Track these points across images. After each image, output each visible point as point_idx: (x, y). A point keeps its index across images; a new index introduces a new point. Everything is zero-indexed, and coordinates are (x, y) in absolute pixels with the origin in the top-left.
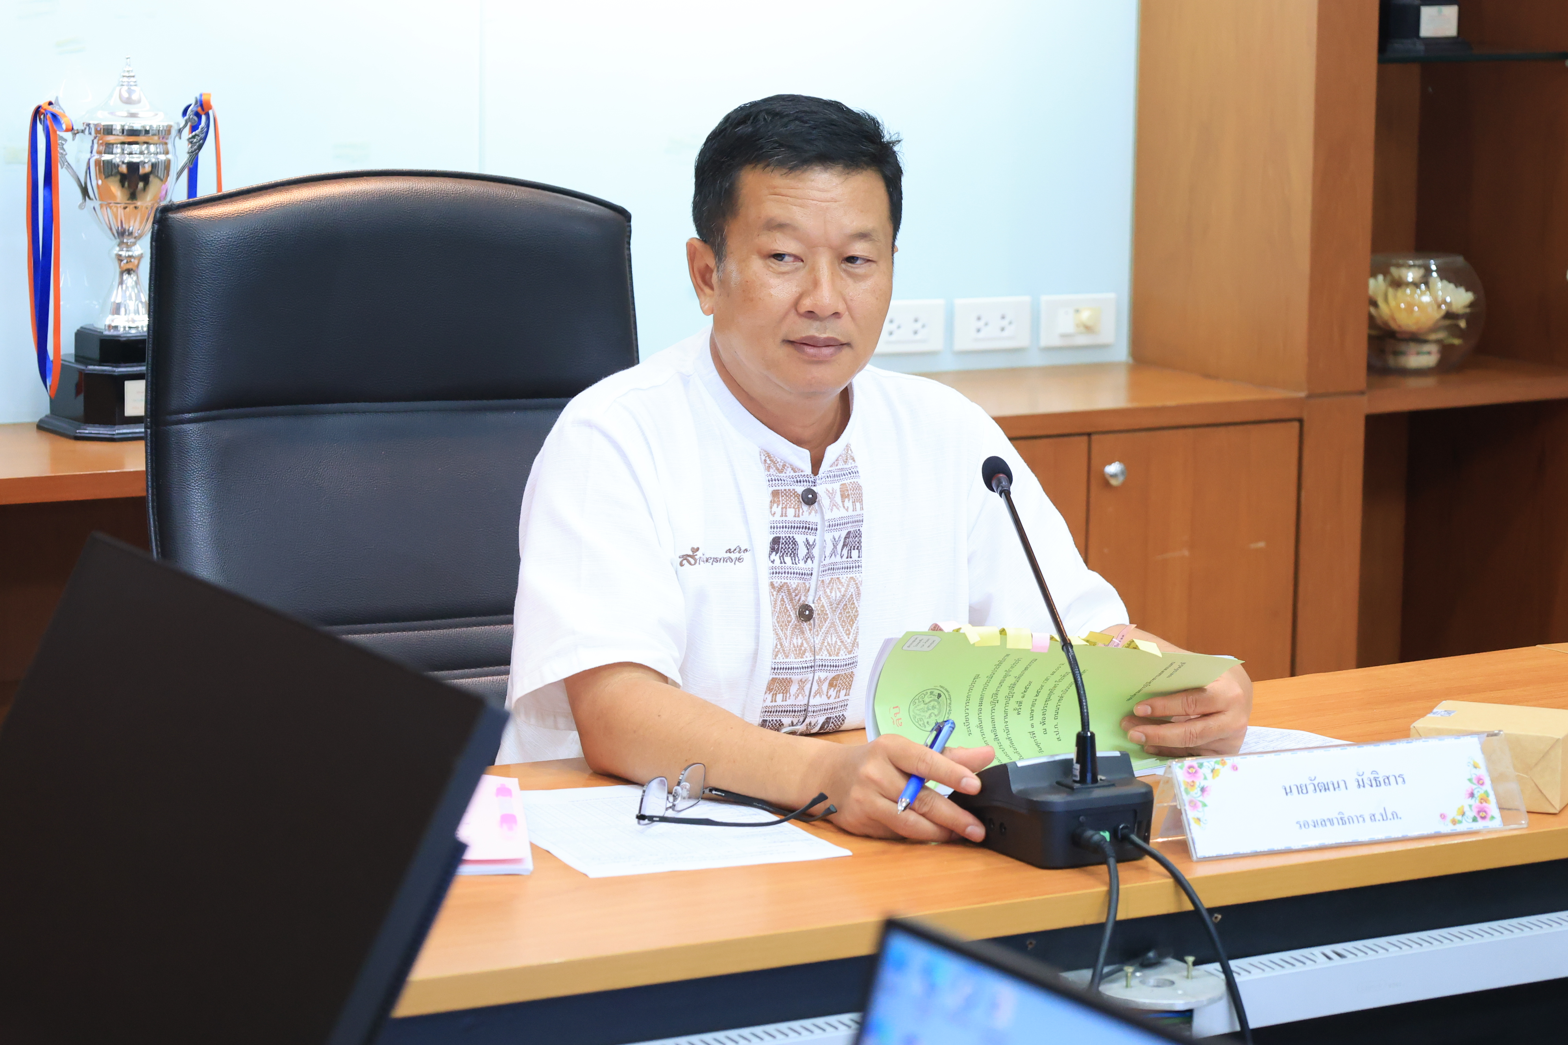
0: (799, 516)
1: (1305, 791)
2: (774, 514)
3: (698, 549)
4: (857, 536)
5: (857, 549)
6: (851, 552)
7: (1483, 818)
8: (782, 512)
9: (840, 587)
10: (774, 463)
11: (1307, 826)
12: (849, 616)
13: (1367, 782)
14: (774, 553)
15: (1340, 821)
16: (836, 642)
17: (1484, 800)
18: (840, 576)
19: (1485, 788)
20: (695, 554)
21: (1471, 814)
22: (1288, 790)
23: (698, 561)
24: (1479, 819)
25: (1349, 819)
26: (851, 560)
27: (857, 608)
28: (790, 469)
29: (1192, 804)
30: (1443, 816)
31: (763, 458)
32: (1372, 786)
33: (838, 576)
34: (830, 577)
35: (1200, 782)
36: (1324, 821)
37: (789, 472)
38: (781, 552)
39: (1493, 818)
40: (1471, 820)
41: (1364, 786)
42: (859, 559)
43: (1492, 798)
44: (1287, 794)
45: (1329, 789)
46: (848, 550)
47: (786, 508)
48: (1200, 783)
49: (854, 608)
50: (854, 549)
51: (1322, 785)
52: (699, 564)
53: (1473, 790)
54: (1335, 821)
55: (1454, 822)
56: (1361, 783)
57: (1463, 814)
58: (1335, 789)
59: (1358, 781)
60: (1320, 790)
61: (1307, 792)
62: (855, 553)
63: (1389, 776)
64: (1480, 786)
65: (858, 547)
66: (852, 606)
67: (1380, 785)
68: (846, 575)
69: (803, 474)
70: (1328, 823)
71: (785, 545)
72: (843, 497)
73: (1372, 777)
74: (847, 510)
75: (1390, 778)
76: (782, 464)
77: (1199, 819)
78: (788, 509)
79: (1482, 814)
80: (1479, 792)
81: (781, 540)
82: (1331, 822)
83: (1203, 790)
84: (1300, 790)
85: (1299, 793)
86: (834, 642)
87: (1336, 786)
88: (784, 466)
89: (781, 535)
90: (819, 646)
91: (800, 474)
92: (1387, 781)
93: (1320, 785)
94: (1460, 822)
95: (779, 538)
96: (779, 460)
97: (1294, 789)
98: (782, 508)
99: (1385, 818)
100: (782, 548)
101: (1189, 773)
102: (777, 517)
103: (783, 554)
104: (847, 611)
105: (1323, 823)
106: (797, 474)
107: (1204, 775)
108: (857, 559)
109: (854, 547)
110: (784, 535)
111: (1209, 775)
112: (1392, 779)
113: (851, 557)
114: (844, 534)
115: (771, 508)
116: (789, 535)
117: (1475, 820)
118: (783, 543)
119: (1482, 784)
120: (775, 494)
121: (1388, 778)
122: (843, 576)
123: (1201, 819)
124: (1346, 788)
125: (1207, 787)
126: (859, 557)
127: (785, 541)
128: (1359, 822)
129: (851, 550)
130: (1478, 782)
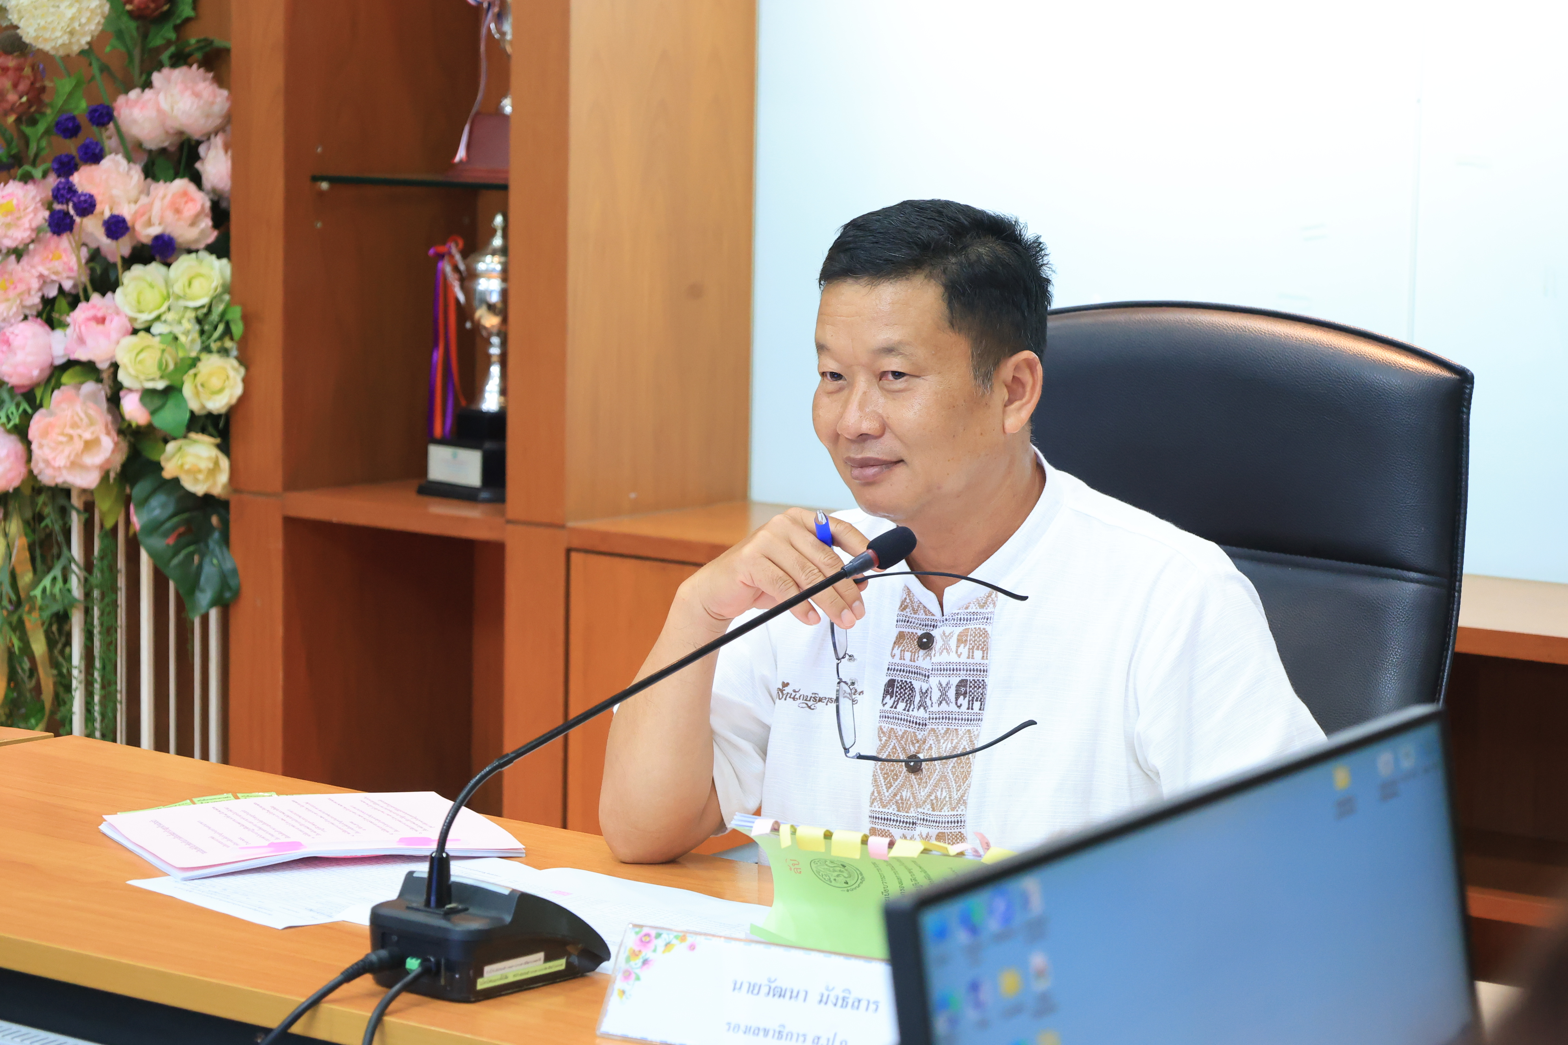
0: (914, 661)
1: (756, 991)
2: (894, 655)
3: (788, 684)
4: (980, 687)
5: (980, 701)
6: (973, 704)
8: (901, 655)
9: (955, 738)
10: (912, 602)
11: (736, 1030)
12: (963, 771)
13: (832, 999)
14: (889, 696)
15: (777, 1035)
16: (945, 797)
18: (959, 727)
20: (784, 689)
22: (738, 986)
23: (784, 696)
25: (787, 1035)
26: (972, 711)
27: (971, 764)
28: (923, 611)
29: (627, 974)
32: (835, 1005)
33: (956, 727)
34: (945, 728)
37: (922, 615)
38: (896, 696)
41: (826, 1003)
42: (981, 712)
44: (734, 989)
45: (784, 996)
46: (969, 701)
47: (904, 650)
48: (646, 954)
49: (968, 763)
50: (977, 701)
51: (779, 990)
52: (785, 699)
54: (771, 1033)
56: (824, 999)
58: (791, 997)
59: (822, 996)
60: (774, 995)
61: (758, 994)
62: (977, 705)
63: (862, 1000)
65: (981, 699)
66: (967, 761)
67: (846, 1006)
68: (965, 728)
69: (933, 617)
70: (761, 1033)
71: (900, 690)
72: (960, 641)
73: (841, 995)
74: (959, 656)
75: (862, 1003)
76: (917, 605)
77: (623, 992)
78: (906, 653)
81: (896, 683)
82: (766, 1032)
83: (645, 962)
84: (751, 988)
85: (748, 992)
86: (943, 797)
87: (795, 994)
88: (918, 607)
89: (896, 678)
90: (924, 799)
91: (930, 617)
92: (856, 1004)
93: (776, 989)
95: (894, 681)
96: (916, 600)
97: (745, 987)
98: (902, 651)
100: (897, 692)
102: (897, 660)
103: (899, 699)
104: (962, 765)
106: (927, 617)
107: (656, 947)
108: (978, 712)
109: (977, 698)
110: (900, 679)
111: (659, 948)
112: (863, 1004)
113: (972, 709)
114: (955, 681)
116: (906, 679)
118: (897, 687)
120: (900, 635)
121: (859, 1001)
123: (629, 992)
124: (804, 1001)
125: (651, 961)
126: (980, 709)
127: (901, 685)
129: (973, 701)
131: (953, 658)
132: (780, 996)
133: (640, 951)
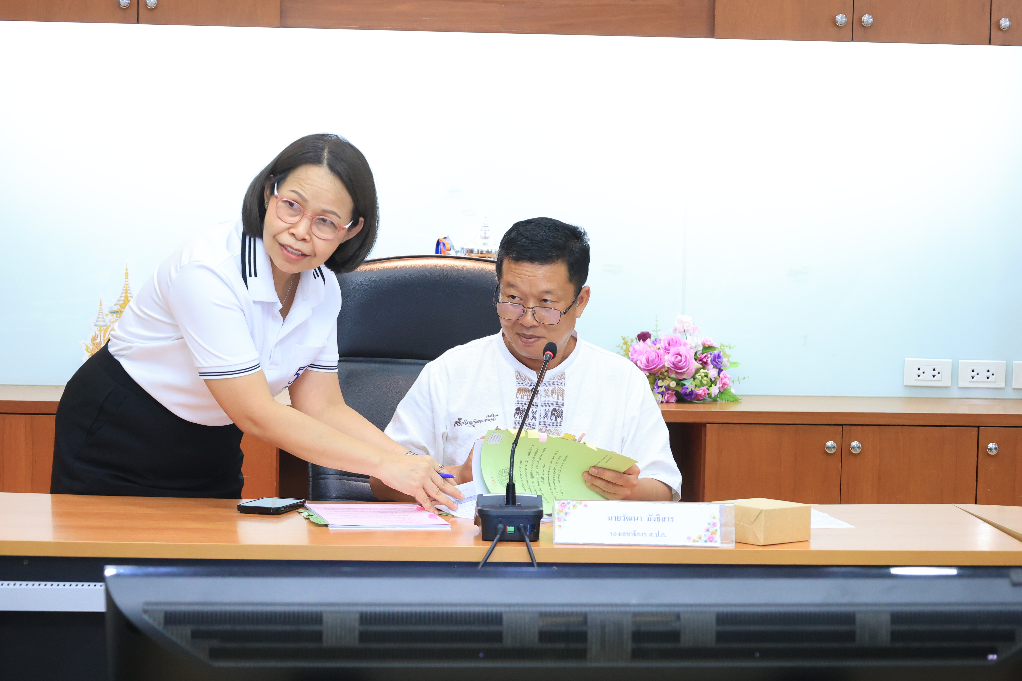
1: (619, 519)
2: (518, 398)
4: (560, 412)
5: (560, 417)
6: (557, 419)
7: (711, 541)
9: (550, 433)
10: (521, 376)
11: (615, 535)
13: (653, 519)
14: (517, 415)
15: (633, 534)
17: (714, 533)
19: (716, 528)
21: (704, 539)
22: (610, 518)
24: (708, 541)
25: (638, 534)
26: (557, 422)
28: (528, 380)
29: (559, 519)
30: (689, 538)
31: (517, 374)
32: (655, 521)
33: (550, 429)
34: (545, 428)
35: (566, 510)
36: (625, 533)
39: (716, 542)
40: (704, 541)
41: (651, 521)
42: (561, 422)
43: (718, 533)
44: (609, 520)
45: (632, 520)
46: (555, 418)
50: (559, 418)
51: (629, 518)
53: (709, 528)
54: (631, 534)
55: (694, 541)
56: (650, 519)
57: (700, 538)
58: (635, 520)
59: (648, 518)
60: (627, 520)
61: (620, 520)
62: (559, 419)
64: (713, 527)
65: (561, 417)
67: (660, 521)
68: (554, 429)
69: (534, 382)
70: (626, 535)
72: (552, 392)
73: (656, 517)
74: (554, 398)
75: (666, 519)
76: (524, 377)
78: (524, 396)
79: (711, 539)
80: (712, 529)
82: (628, 534)
83: (566, 514)
84: (617, 519)
85: (616, 520)
87: (636, 519)
88: (525, 378)
89: (521, 407)
92: (664, 519)
93: (627, 518)
94: (697, 542)
95: (519, 408)
96: (523, 375)
97: (614, 518)
98: (522, 395)
99: (657, 535)
100: (521, 413)
101: (561, 506)
102: (519, 400)
103: (522, 415)
105: (624, 534)
106: (531, 382)
108: (560, 422)
109: (559, 417)
111: (571, 507)
112: (667, 519)
113: (557, 421)
114: (551, 409)
115: (517, 395)
117: (706, 541)
118: (521, 411)
119: (715, 526)
120: (520, 390)
121: (665, 518)
122: (553, 429)
123: (561, 526)
124: (641, 521)
125: (569, 513)
126: (561, 421)
127: (523, 410)
128: (643, 536)
129: (557, 418)
130: (713, 525)
131: (551, 399)
132: (630, 520)
133: (562, 510)
